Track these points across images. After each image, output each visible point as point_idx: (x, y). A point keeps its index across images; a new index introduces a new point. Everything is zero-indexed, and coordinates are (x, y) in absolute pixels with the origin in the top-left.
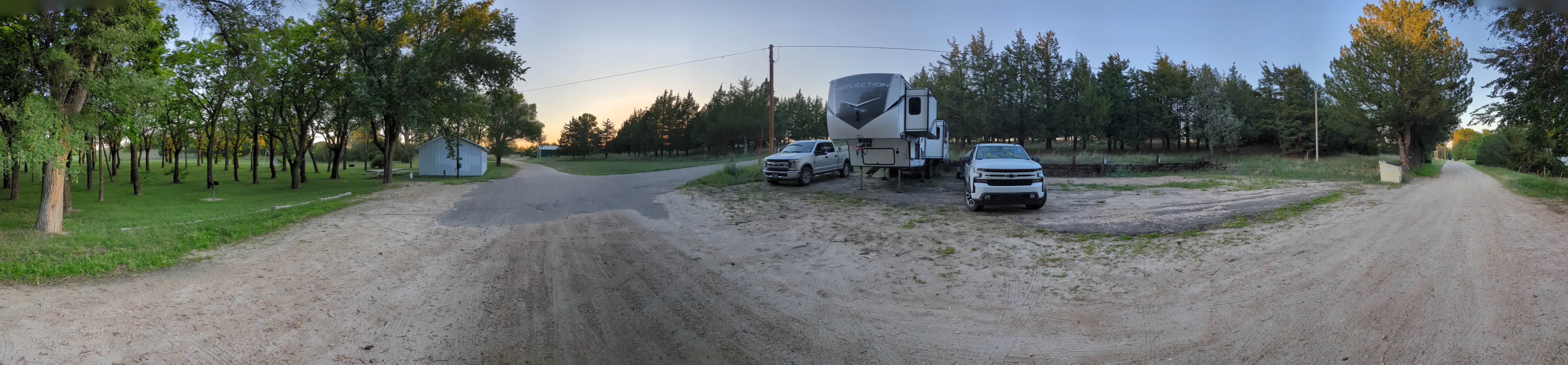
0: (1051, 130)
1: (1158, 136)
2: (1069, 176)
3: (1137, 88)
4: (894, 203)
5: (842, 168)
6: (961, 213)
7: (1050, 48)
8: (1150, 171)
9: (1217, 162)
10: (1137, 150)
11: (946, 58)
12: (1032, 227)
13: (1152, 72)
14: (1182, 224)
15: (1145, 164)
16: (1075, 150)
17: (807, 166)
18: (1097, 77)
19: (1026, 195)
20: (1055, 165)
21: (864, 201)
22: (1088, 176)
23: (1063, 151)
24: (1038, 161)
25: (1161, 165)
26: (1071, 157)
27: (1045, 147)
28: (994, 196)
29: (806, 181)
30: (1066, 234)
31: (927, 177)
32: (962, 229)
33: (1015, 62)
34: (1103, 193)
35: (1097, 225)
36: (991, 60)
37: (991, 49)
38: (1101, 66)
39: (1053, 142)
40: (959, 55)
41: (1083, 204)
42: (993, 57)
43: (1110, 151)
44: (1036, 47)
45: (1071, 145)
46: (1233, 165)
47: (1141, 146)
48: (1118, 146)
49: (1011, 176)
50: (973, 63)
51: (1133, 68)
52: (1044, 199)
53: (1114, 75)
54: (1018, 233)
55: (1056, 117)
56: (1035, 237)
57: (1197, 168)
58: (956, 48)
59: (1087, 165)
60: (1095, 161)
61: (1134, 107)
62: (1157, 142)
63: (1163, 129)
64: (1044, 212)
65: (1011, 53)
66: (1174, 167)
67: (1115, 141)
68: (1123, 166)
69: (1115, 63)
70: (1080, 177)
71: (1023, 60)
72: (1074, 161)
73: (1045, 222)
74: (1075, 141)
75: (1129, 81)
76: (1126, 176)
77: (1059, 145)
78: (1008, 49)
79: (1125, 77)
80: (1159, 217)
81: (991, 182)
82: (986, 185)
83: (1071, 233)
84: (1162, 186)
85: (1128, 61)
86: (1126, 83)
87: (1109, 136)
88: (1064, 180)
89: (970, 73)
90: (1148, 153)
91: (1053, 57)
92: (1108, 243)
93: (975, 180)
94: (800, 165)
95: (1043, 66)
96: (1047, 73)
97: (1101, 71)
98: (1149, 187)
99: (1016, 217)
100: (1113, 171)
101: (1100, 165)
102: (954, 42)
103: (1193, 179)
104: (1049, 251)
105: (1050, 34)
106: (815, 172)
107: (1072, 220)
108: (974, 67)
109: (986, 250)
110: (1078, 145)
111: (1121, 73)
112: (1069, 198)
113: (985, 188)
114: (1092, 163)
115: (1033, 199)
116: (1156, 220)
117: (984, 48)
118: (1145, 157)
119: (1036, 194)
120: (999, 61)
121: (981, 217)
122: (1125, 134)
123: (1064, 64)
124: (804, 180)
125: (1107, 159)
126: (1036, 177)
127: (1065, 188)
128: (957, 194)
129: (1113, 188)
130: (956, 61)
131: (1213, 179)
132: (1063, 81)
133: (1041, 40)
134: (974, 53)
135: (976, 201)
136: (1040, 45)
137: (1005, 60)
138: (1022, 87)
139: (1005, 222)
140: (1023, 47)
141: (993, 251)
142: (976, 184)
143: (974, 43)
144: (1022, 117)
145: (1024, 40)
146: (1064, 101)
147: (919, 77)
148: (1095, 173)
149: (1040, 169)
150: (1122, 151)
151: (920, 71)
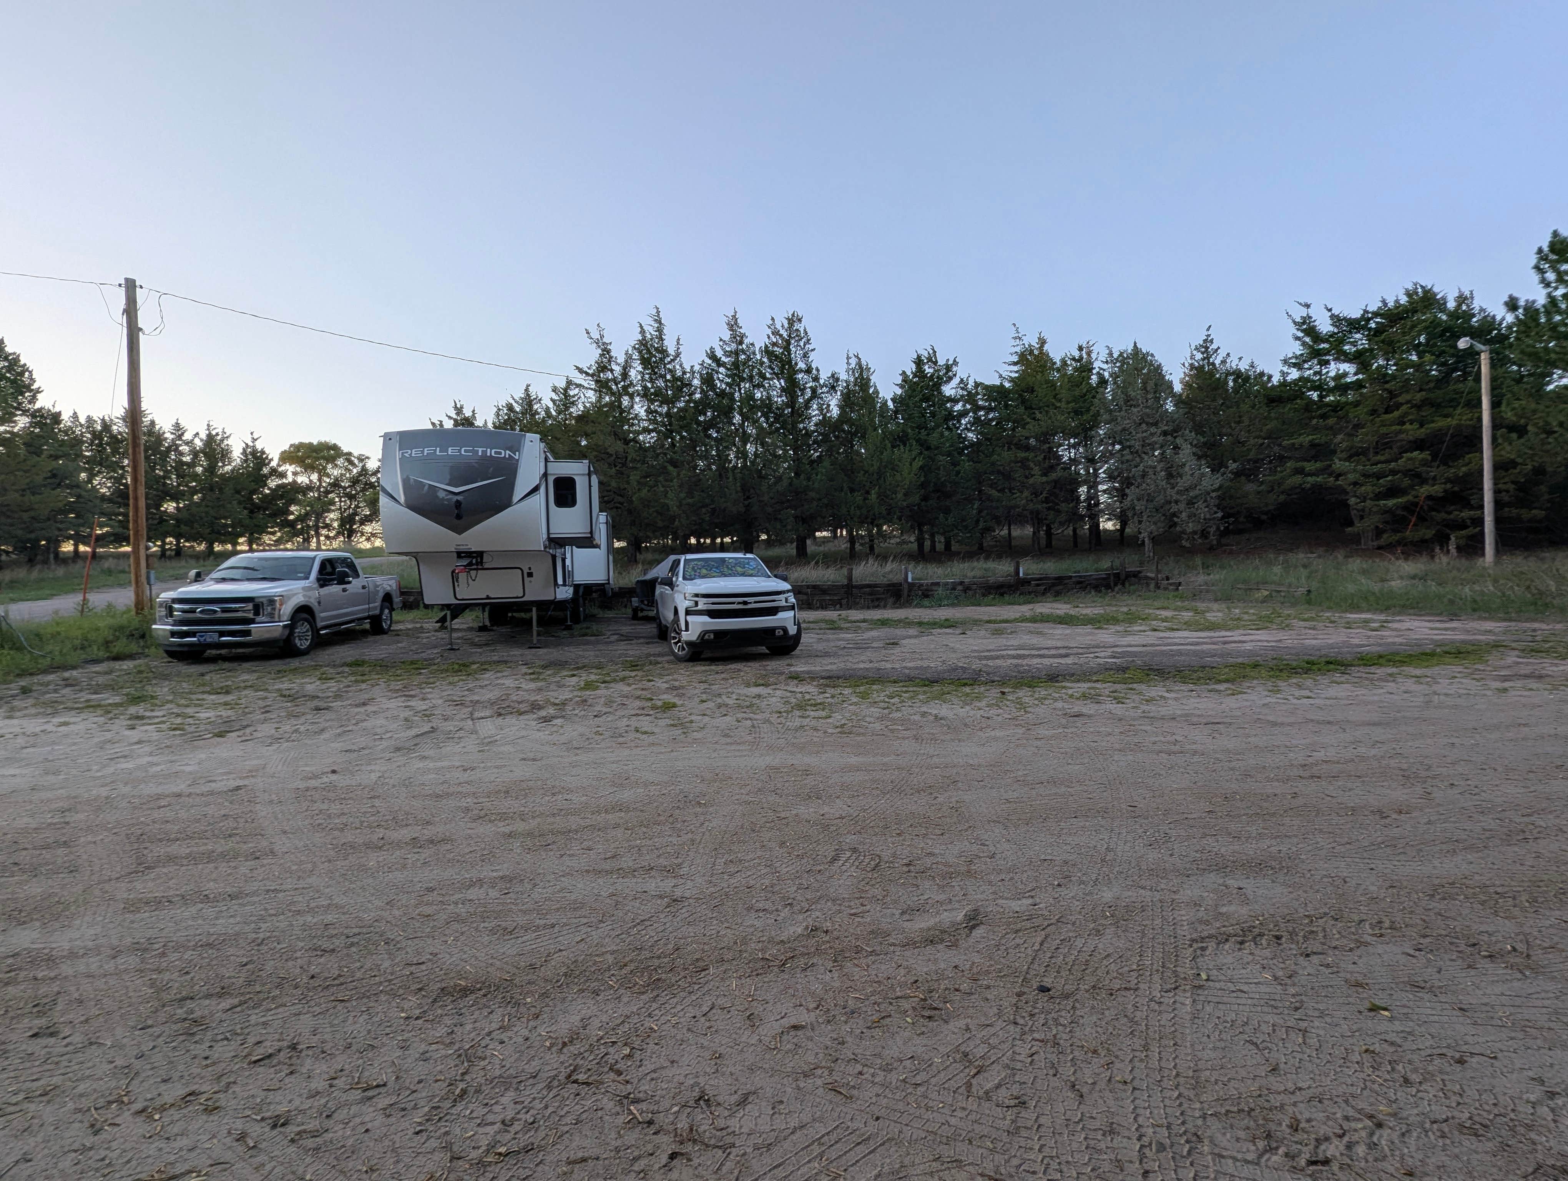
0: (804, 521)
1: (1020, 520)
2: (842, 608)
3: (977, 421)
4: (539, 663)
5: (377, 612)
6: (666, 665)
7: (796, 354)
8: (1002, 595)
9: (1158, 571)
10: (980, 551)
11: (587, 374)
12: (782, 673)
13: (1007, 385)
14: (1019, 672)
15: (992, 580)
16: (853, 556)
17: (304, 612)
18: (890, 404)
19: (769, 632)
20: (815, 587)
21: (474, 667)
22: (877, 607)
23: (829, 559)
24: (785, 579)
25: (1026, 582)
26: (845, 571)
27: (794, 552)
28: (720, 634)
29: (303, 644)
30: (831, 680)
31: (576, 619)
32: (677, 684)
33: (727, 384)
34: (899, 632)
35: (879, 669)
36: (680, 379)
37: (678, 355)
38: (899, 380)
39: (808, 542)
40: (614, 367)
41: (861, 647)
42: (684, 373)
43: (921, 556)
44: (767, 352)
45: (845, 546)
46: (1200, 578)
47: (988, 542)
48: (940, 547)
49: (745, 603)
50: (645, 388)
51: (965, 377)
52: (797, 638)
53: (926, 399)
54: (762, 682)
55: (812, 494)
56: (788, 685)
57: (1108, 587)
58: (606, 351)
59: (876, 586)
60: (891, 576)
61: (967, 465)
62: (1023, 532)
63: (1031, 506)
64: (798, 657)
65: (719, 365)
66: (1054, 585)
67: (932, 536)
68: (947, 584)
69: (928, 370)
70: (862, 608)
71: (743, 380)
72: (850, 578)
73: (800, 667)
74: (852, 540)
75: (959, 407)
76: (953, 605)
77: (822, 549)
78: (713, 356)
79: (950, 399)
80: (984, 662)
81: (712, 614)
82: (706, 619)
83: (838, 678)
84: (1016, 620)
85: (955, 363)
86: (950, 412)
87: (920, 526)
88: (831, 614)
89: (640, 409)
90: (1000, 557)
91: (801, 371)
92: (891, 689)
93: (688, 612)
94: (287, 610)
95: (783, 389)
96: (792, 403)
97: (899, 391)
98: (989, 622)
99: (755, 665)
100: (927, 596)
101: (901, 584)
102: (602, 337)
103: (1090, 607)
104: (807, 697)
105: (793, 320)
106: (320, 624)
107: (842, 665)
108: (645, 394)
109: (719, 700)
110: (858, 547)
111: (940, 393)
112: (840, 640)
113: (704, 623)
114: (885, 581)
115: (780, 637)
116: (976, 665)
117: (663, 352)
118: (991, 565)
119: (785, 630)
120: (696, 382)
121: (700, 668)
122: (951, 520)
123: (825, 385)
124: (297, 641)
125: (913, 573)
126: (784, 603)
127: (833, 626)
128: (647, 643)
129: (920, 624)
130: (608, 380)
131: (1133, 608)
132: (825, 422)
133: (776, 333)
134: (645, 362)
135: (690, 644)
136: (774, 344)
137: (708, 380)
138: (745, 438)
139: (739, 670)
140: (743, 351)
141: (730, 702)
142: (689, 618)
143: (643, 343)
144: (748, 498)
145: (743, 336)
146: (826, 463)
147: (518, 408)
148: (891, 600)
149: (788, 591)
150: (947, 555)
151: (519, 394)
